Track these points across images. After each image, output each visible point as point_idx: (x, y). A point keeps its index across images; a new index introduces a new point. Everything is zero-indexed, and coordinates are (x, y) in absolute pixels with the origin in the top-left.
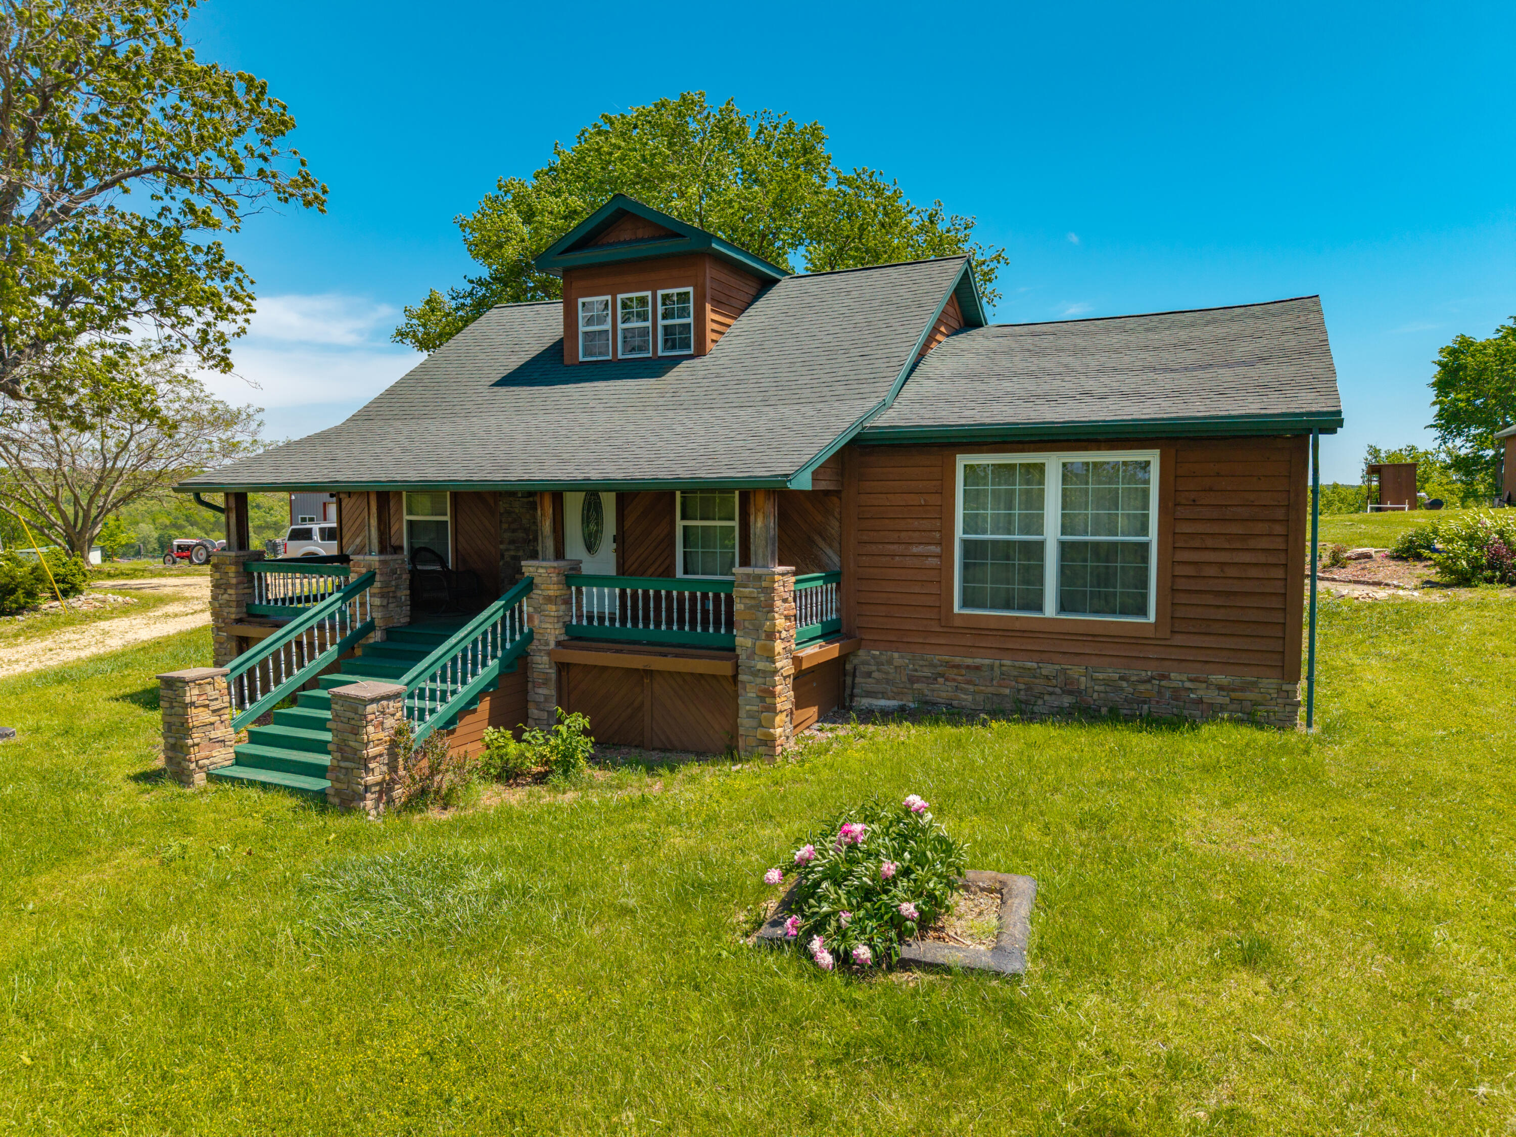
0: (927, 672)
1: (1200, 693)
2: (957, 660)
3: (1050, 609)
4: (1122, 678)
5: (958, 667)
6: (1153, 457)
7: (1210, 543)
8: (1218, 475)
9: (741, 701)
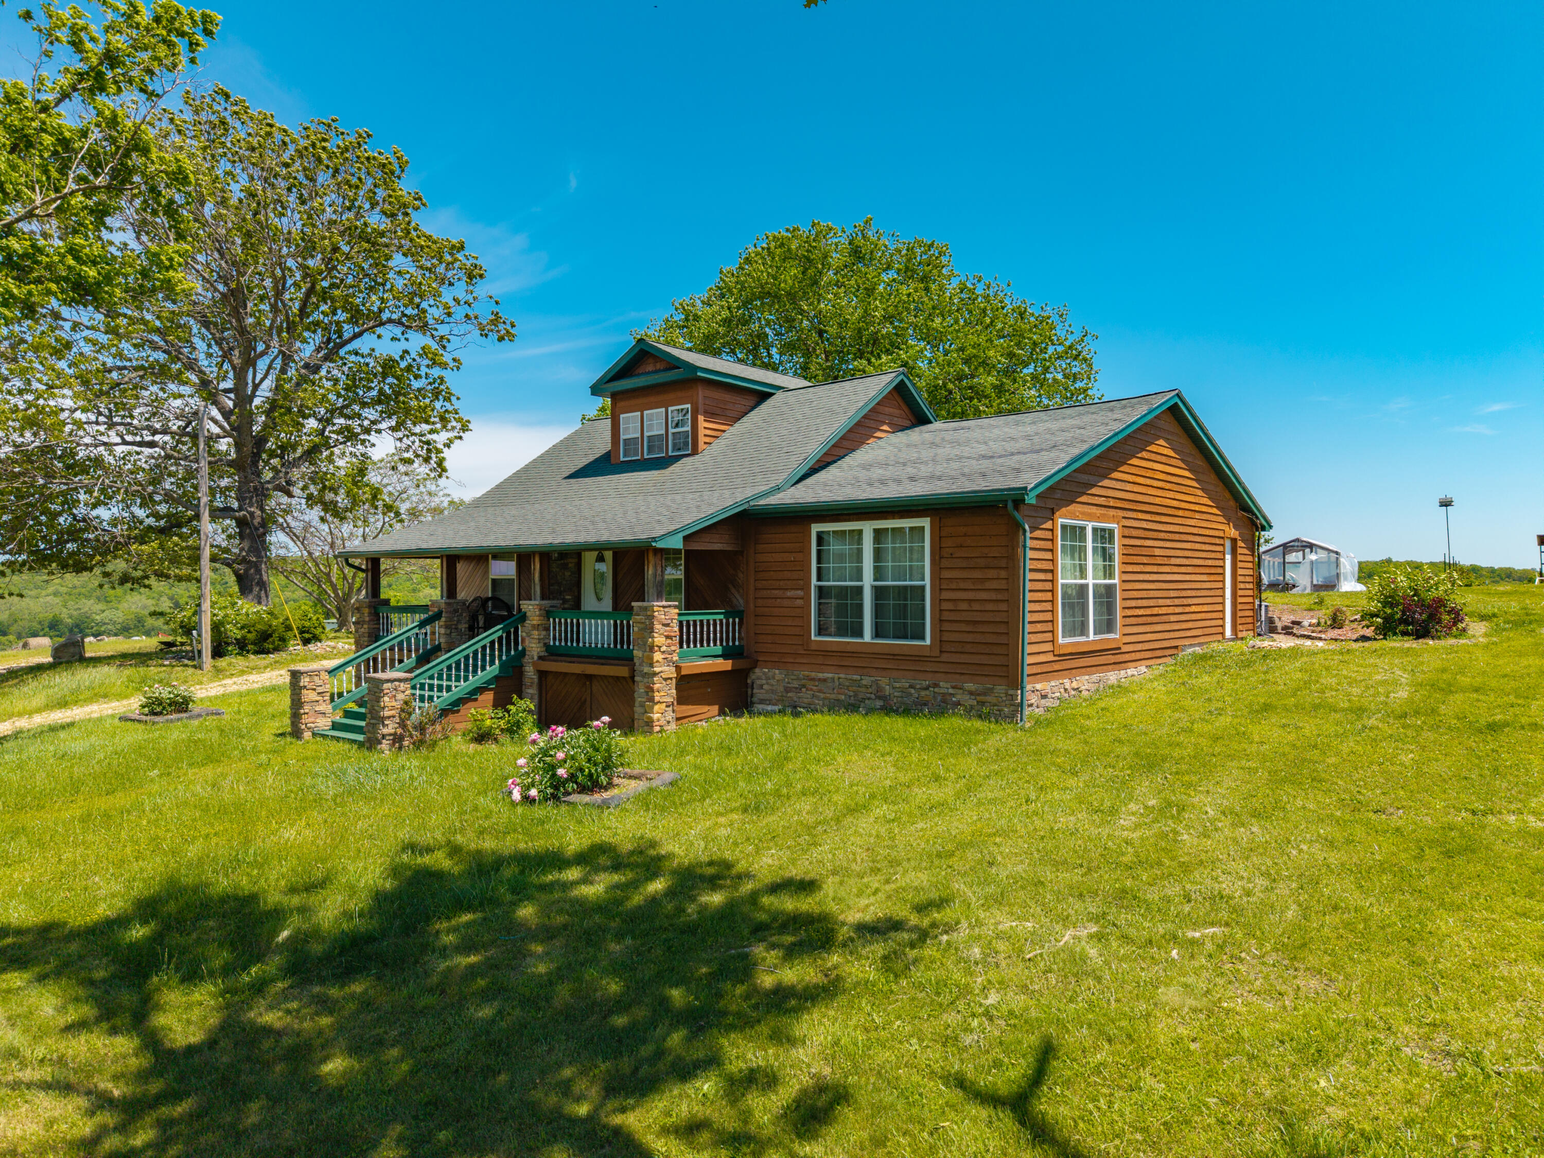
0: (795, 684)
1: (959, 697)
2: (813, 674)
3: (868, 637)
4: (911, 687)
5: (813, 679)
6: (925, 523)
7: (962, 586)
8: (965, 535)
9: (636, 695)
